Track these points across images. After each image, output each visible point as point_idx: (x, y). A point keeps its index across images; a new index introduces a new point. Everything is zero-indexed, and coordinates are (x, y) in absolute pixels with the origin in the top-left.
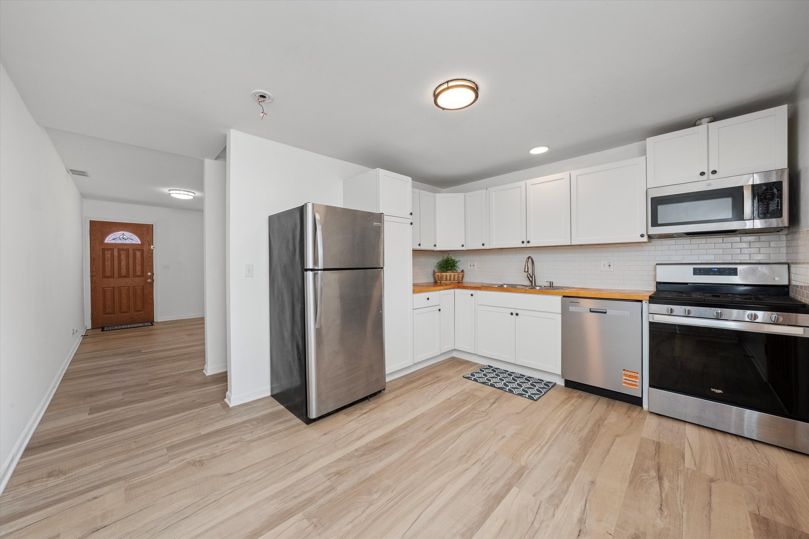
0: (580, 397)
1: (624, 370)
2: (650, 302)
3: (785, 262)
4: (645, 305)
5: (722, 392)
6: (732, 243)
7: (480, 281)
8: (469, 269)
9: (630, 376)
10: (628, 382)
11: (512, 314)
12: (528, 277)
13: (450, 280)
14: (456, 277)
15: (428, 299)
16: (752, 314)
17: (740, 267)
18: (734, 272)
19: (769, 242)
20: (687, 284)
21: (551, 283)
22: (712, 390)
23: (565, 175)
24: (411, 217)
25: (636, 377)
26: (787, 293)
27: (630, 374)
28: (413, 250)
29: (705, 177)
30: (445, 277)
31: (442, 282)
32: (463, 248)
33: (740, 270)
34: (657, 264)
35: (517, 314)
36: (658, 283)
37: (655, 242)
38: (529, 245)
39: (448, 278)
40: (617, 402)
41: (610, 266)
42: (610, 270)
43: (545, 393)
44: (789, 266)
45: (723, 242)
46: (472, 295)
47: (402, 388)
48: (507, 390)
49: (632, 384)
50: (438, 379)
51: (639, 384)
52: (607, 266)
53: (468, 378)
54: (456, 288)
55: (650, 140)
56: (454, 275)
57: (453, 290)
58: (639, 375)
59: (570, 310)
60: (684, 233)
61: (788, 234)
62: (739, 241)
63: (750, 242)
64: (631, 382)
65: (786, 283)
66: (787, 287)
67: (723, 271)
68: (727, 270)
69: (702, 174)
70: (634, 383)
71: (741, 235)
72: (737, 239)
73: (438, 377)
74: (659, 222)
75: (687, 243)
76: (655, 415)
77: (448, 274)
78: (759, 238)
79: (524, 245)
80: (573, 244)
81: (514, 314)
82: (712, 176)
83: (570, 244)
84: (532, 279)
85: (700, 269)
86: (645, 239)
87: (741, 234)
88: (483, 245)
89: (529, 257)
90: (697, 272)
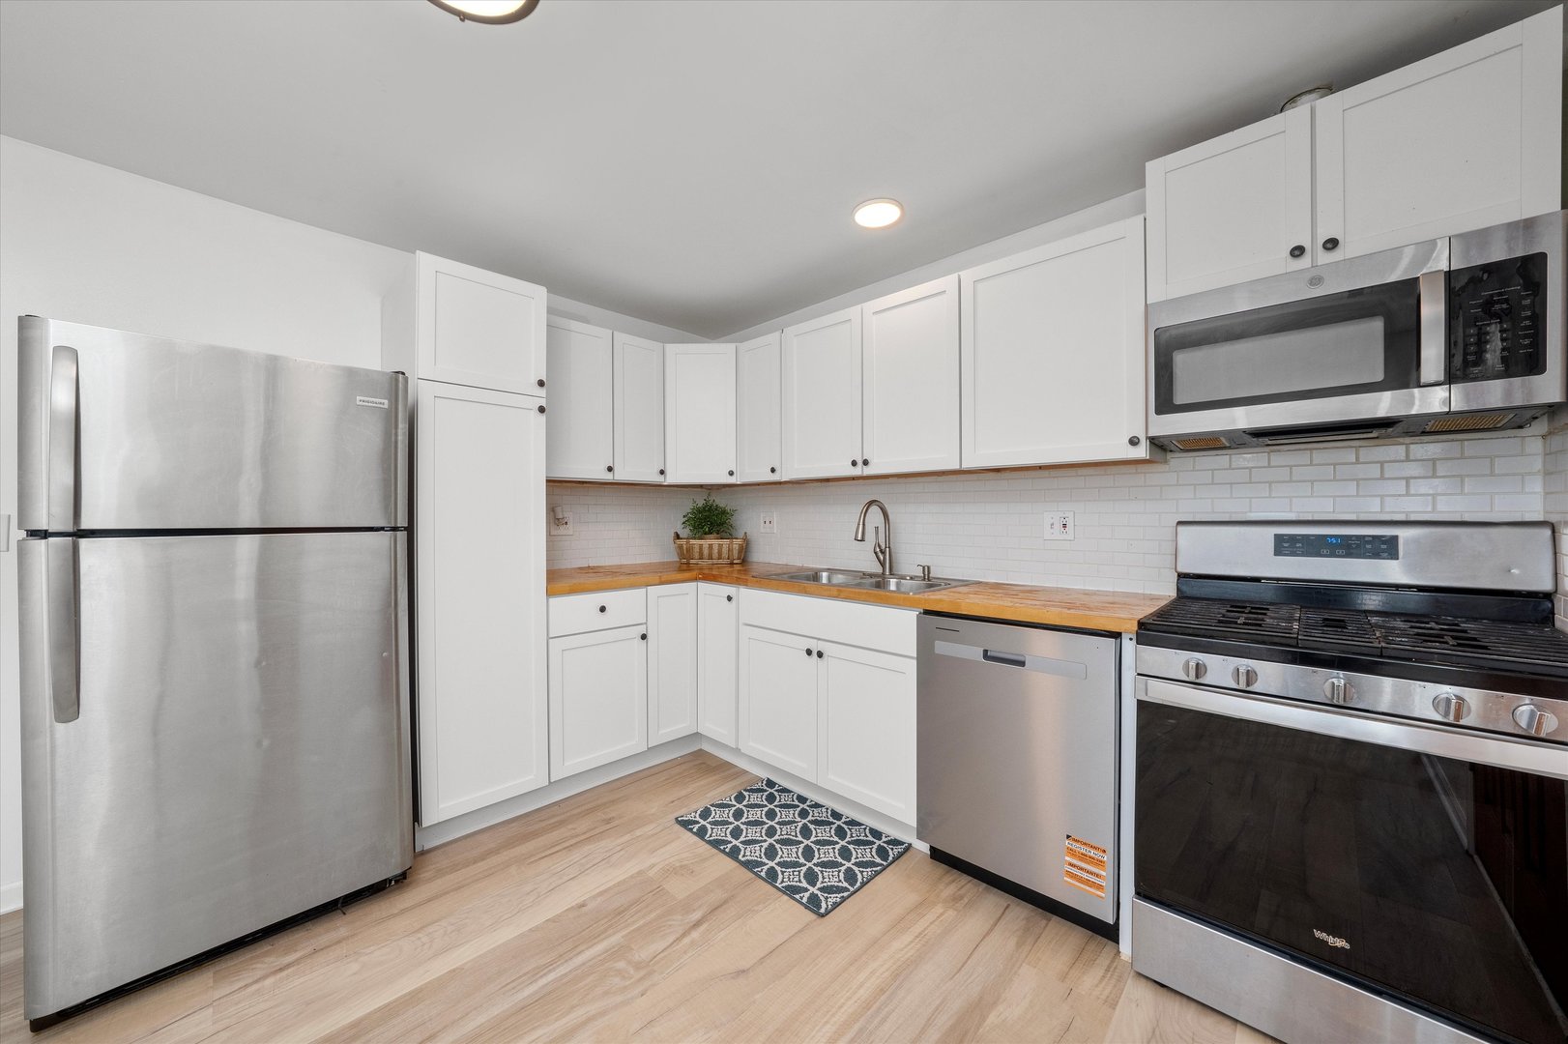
0: (956, 899)
1: (1068, 837)
2: (1141, 640)
3: (1540, 518)
4: (1129, 646)
5: (1348, 946)
6: (1382, 463)
7: (783, 561)
8: (762, 530)
9: (1083, 857)
10: (1079, 873)
11: (809, 652)
12: (876, 553)
13: (710, 557)
14: (725, 550)
15: (603, 609)
16: (1448, 701)
17: (1404, 534)
18: (1387, 548)
19: (1492, 459)
20: (1257, 580)
21: (927, 569)
22: (1318, 934)
23: (948, 282)
24: (542, 392)
25: (1100, 863)
26: (1549, 618)
27: (1083, 849)
28: (548, 481)
29: (1305, 262)
30: (697, 549)
31: (692, 561)
32: (732, 480)
33: (1407, 542)
34: (1180, 523)
35: (820, 655)
36: (1182, 576)
37: (1177, 461)
38: (868, 471)
39: (706, 552)
40: (1055, 918)
41: (1065, 526)
42: (1065, 536)
43: (863, 884)
44: (1554, 532)
45: (1358, 461)
46: (729, 598)
47: (483, 860)
48: (763, 874)
49: (1087, 882)
50: (608, 826)
51: (1108, 883)
52: (1058, 526)
53: (686, 824)
54: (700, 579)
55: (1154, 168)
56: (720, 546)
57: (694, 584)
58: (1108, 858)
59: (937, 651)
60: (1244, 431)
61: (1550, 433)
62: (1403, 458)
63: (1434, 461)
64: (1085, 875)
65: (1547, 586)
66: (1548, 596)
67: (1358, 546)
68: (1368, 542)
69: (1298, 252)
70: (1093, 879)
71: (1408, 440)
72: (1396, 451)
73: (608, 821)
74: (1179, 400)
75: (1260, 464)
76: (1150, 984)
77: (705, 543)
78: (1462, 448)
79: (857, 471)
80: (966, 466)
81: (815, 654)
82: (1325, 258)
83: (956, 467)
84: (884, 558)
85: (1293, 538)
86: (1141, 452)
87: (1408, 433)
88: (773, 470)
89: (871, 503)
90: (1285, 546)
